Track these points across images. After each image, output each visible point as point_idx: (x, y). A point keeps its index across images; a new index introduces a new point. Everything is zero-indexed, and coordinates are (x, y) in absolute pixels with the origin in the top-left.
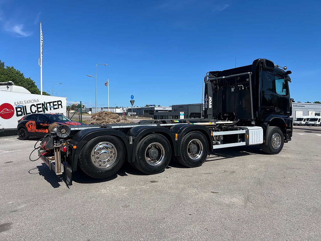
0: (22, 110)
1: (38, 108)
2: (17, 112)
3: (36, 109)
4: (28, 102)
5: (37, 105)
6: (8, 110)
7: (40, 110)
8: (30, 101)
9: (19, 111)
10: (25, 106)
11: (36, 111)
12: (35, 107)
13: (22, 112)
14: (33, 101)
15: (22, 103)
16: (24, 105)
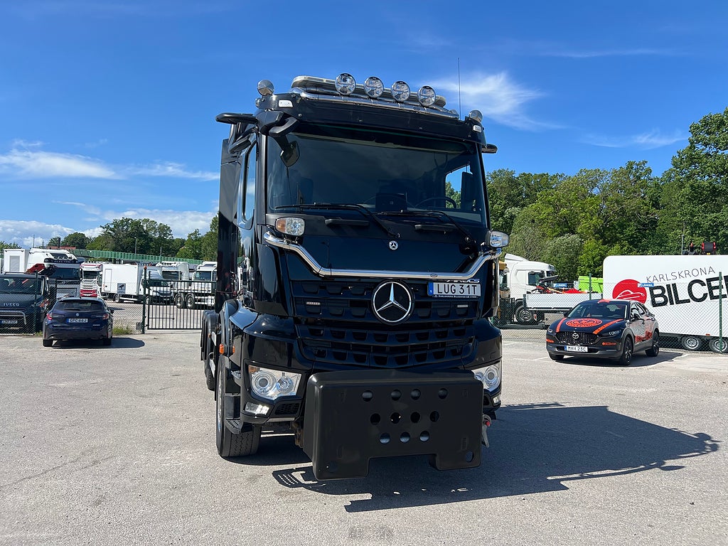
0: (666, 294)
1: (711, 289)
2: (653, 296)
3: (705, 289)
4: (683, 274)
5: (709, 280)
6: (632, 293)
7: (716, 292)
8: (687, 273)
9: (658, 296)
10: (674, 285)
11: (705, 296)
12: (703, 284)
13: (665, 297)
14: (695, 273)
15: (665, 277)
16: (671, 283)
